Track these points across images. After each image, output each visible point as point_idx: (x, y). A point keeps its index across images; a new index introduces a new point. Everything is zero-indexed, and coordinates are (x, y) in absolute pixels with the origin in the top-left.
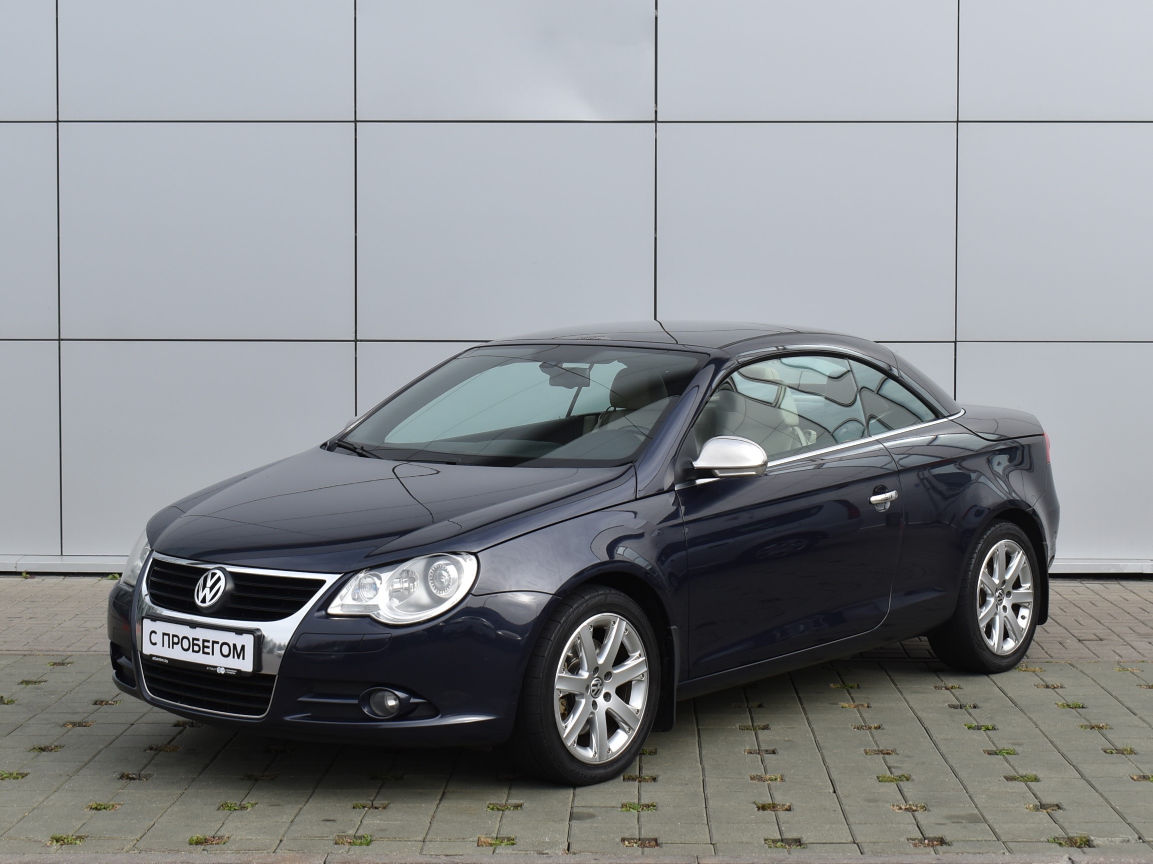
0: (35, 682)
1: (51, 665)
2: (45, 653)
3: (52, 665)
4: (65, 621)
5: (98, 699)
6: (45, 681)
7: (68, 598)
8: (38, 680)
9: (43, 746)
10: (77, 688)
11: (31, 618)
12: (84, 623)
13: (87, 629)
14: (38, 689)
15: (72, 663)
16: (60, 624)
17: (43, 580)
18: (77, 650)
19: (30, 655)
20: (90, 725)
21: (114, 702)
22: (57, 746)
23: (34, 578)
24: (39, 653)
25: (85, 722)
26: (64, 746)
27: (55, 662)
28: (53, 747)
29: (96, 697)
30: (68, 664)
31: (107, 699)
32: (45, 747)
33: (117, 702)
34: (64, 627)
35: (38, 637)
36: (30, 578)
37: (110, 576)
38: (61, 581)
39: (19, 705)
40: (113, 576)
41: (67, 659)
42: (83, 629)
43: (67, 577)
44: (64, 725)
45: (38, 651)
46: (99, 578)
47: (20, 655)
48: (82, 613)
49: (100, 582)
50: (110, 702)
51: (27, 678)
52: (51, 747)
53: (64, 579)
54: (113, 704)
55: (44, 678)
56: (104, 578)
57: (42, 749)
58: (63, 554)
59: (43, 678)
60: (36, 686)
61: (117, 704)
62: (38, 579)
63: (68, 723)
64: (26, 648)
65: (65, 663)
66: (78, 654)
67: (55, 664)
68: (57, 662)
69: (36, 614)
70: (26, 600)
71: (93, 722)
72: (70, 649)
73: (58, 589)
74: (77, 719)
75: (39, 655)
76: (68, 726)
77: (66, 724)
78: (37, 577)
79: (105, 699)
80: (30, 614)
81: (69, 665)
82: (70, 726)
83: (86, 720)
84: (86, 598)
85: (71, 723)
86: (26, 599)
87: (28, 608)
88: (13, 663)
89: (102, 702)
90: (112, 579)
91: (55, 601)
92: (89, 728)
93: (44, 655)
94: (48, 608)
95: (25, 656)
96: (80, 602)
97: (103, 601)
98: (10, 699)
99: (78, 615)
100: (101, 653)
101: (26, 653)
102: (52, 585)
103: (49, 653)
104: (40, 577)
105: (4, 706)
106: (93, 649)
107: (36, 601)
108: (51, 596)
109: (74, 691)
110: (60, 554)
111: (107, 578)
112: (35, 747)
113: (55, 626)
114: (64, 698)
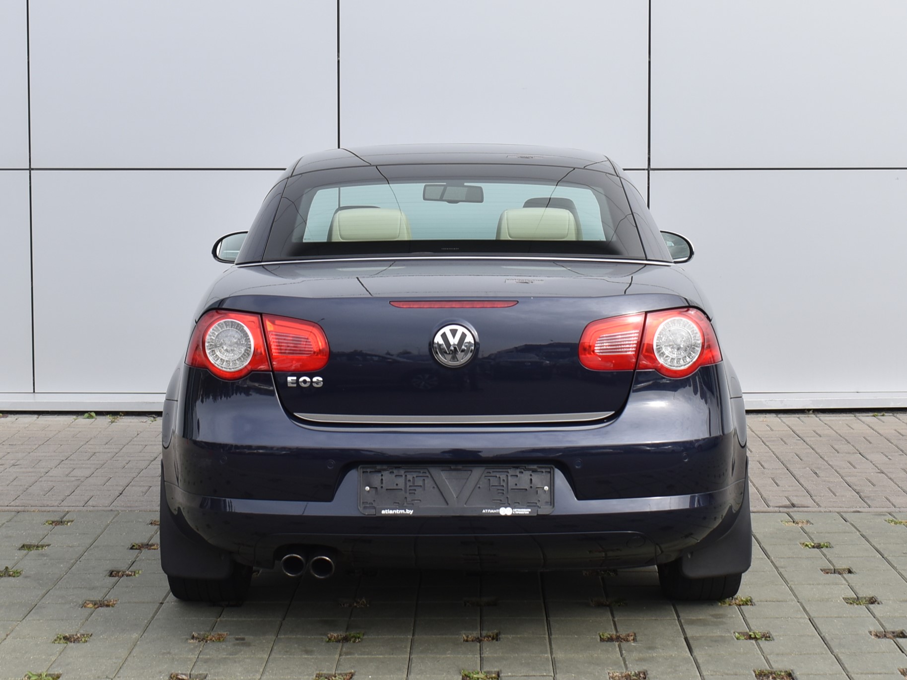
0: (38, 547)
1: (49, 524)
2: (40, 508)
3: (51, 524)
4: (51, 469)
5: (113, 569)
6: (48, 545)
7: (48, 440)
8: (40, 543)
9: (67, 635)
10: (86, 553)
11: (14, 465)
12: (72, 471)
13: (78, 478)
14: (43, 555)
15: (72, 521)
16: (47, 473)
17: (17, 419)
18: (74, 505)
19: (23, 511)
20: (114, 604)
21: (131, 572)
22: (84, 635)
23: (7, 417)
24: (33, 509)
25: (106, 600)
26: (92, 635)
27: (53, 520)
28: (79, 635)
29: (110, 566)
30: (68, 522)
31: (124, 569)
32: (69, 635)
33: (135, 572)
34: (52, 476)
35: (27, 489)
36: (3, 417)
37: (86, 415)
38: (36, 420)
39: (26, 577)
40: (89, 414)
41: (65, 516)
42: (73, 479)
43: (41, 416)
44: (84, 606)
45: (31, 506)
46: (74, 417)
47: (13, 511)
48: (66, 459)
49: (77, 421)
50: (127, 572)
51: (27, 542)
52: (76, 635)
53: (38, 418)
54: (131, 575)
55: (45, 542)
56: (79, 417)
57: (67, 639)
58: (36, 392)
59: (45, 540)
60: (40, 551)
61: (137, 575)
62: (11, 418)
63: (88, 602)
64: (18, 502)
65: (65, 522)
66: (76, 510)
67: (53, 522)
68: (56, 520)
69: (19, 460)
70: (4, 443)
71: (116, 601)
72: (65, 503)
73: (35, 429)
74: (97, 596)
75: (34, 511)
76: (88, 606)
77: (85, 602)
78: (10, 416)
79: (121, 569)
80: (13, 460)
81: (69, 524)
82: (91, 605)
83: (107, 597)
84: (67, 441)
85: (91, 601)
86: (4, 441)
87: (8, 453)
88: (7, 522)
89: (118, 572)
90: (88, 418)
91: (35, 444)
92: (113, 608)
93: (39, 511)
94: (29, 453)
95: (18, 512)
96: (61, 445)
97: (85, 444)
98: (15, 569)
99: (63, 461)
100: (100, 508)
101: (19, 509)
102: (27, 425)
103: (43, 509)
104: (12, 416)
105: (11, 579)
106: (90, 503)
107: (15, 445)
108: (30, 438)
109: (83, 557)
110: (32, 392)
111: (82, 417)
112: (59, 636)
113: (43, 474)
114: (74, 567)
